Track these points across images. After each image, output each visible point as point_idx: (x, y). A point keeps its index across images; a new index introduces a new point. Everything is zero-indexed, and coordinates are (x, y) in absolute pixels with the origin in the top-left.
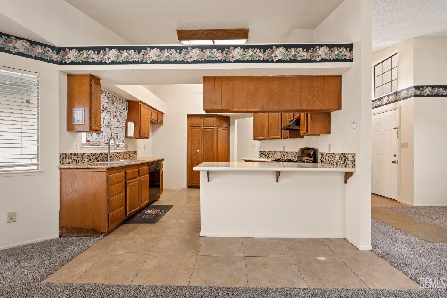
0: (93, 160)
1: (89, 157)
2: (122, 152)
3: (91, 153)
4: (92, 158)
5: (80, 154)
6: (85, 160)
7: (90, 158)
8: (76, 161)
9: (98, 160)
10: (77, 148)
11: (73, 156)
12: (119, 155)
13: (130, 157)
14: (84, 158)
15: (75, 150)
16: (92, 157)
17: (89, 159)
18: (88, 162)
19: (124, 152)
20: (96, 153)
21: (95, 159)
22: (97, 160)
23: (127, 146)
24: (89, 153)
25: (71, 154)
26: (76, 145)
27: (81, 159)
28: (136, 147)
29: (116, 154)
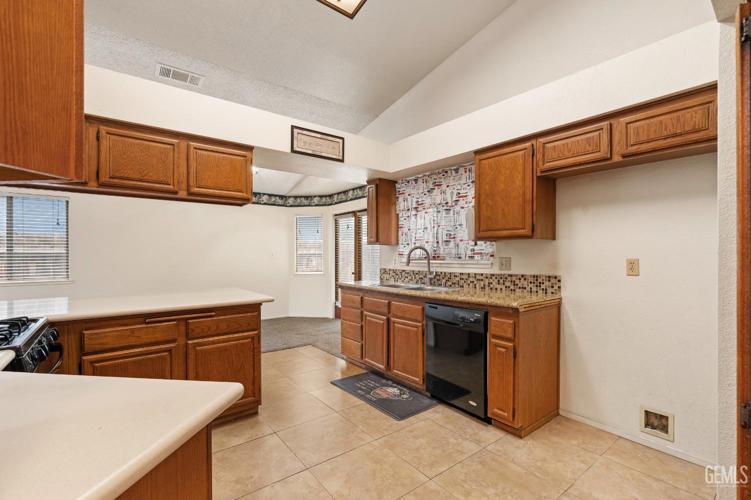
0: (415, 281)
1: (410, 276)
2: (482, 275)
3: (413, 271)
4: (415, 278)
5: (399, 270)
6: (404, 279)
7: (412, 278)
8: (395, 278)
9: (423, 281)
10: (395, 263)
11: (391, 272)
12: (471, 279)
13: (517, 290)
14: (403, 275)
15: (394, 265)
16: (415, 276)
17: (410, 278)
18: (409, 282)
19: (492, 275)
20: (420, 272)
21: (418, 279)
22: (421, 281)
23: (506, 263)
24: (410, 271)
25: (390, 270)
26: (395, 260)
27: (400, 277)
28: (555, 266)
29: (465, 277)
